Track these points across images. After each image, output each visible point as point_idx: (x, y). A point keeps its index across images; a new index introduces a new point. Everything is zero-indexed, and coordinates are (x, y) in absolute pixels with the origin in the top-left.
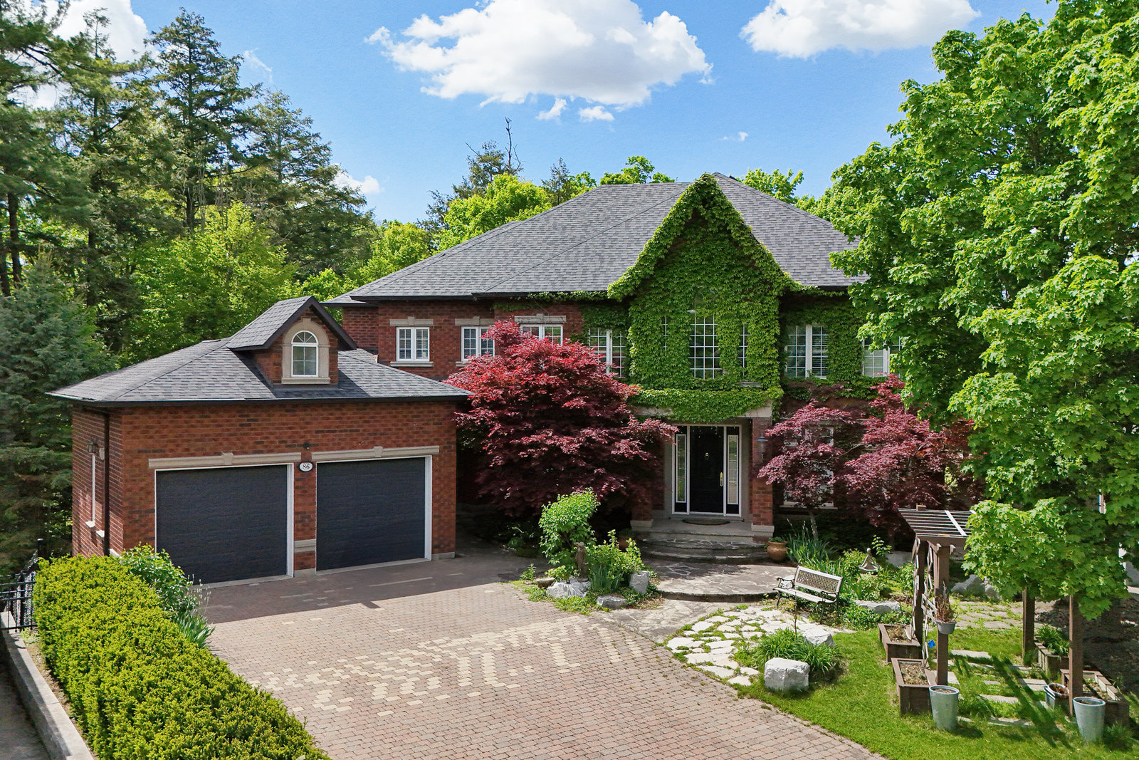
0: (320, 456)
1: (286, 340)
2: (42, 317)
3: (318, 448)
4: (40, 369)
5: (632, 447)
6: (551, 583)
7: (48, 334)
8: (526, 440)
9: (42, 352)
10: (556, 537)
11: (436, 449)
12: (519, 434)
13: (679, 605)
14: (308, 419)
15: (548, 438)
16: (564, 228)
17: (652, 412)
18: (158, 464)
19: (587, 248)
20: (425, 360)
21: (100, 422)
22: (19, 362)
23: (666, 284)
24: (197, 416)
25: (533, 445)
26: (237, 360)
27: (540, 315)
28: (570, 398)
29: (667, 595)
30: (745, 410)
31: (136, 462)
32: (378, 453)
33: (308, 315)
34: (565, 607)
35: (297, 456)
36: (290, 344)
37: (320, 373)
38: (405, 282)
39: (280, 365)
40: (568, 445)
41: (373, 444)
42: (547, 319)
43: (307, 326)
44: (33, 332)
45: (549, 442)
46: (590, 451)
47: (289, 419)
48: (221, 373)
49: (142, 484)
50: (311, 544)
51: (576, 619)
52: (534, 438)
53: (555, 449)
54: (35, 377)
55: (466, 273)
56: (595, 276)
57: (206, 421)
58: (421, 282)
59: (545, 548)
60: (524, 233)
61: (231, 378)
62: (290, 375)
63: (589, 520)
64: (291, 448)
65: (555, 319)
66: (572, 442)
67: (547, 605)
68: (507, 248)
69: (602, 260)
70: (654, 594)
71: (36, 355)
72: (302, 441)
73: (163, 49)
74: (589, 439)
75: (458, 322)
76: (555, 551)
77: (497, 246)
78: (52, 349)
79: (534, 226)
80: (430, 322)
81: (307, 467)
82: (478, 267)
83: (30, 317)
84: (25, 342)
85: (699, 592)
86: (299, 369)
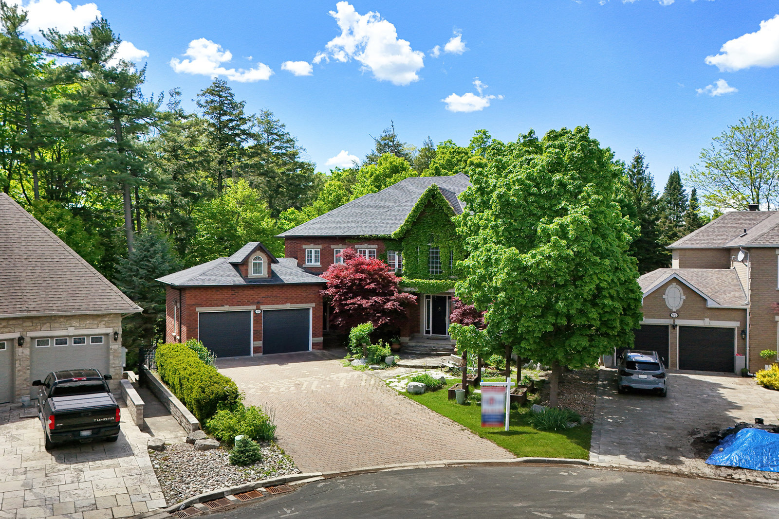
0: (264, 307)
1: (250, 260)
2: (153, 245)
3: (263, 304)
4: (151, 268)
5: (394, 305)
6: (353, 360)
7: (155, 253)
8: (348, 302)
9: (153, 260)
10: (355, 341)
11: (314, 305)
12: (346, 299)
13: (402, 369)
14: (259, 292)
15: (358, 300)
16: (386, 201)
18: (199, 310)
19: (391, 213)
20: (318, 264)
21: (178, 292)
22: (143, 265)
23: (417, 232)
24: (214, 290)
25: (351, 304)
26: (231, 267)
27: (366, 245)
28: (369, 284)
29: (400, 366)
30: (448, 289)
31: (191, 309)
32: (288, 306)
33: (259, 250)
34: (355, 368)
35: (254, 307)
36: (252, 261)
37: (264, 273)
38: (310, 229)
39: (247, 270)
40: (365, 303)
41: (286, 303)
42: (369, 246)
43: (259, 254)
44: (149, 251)
45: (358, 303)
46: (376, 307)
47: (251, 292)
48: (224, 273)
49: (194, 317)
50: (260, 343)
51: (359, 373)
52: (352, 301)
53: (360, 305)
54: (149, 271)
55: (337, 224)
56: (391, 227)
57: (218, 293)
58: (317, 228)
59: (351, 346)
60: (367, 204)
61: (229, 275)
62: (252, 274)
63: (368, 334)
64: (252, 304)
65: (372, 246)
66: (367, 303)
67: (350, 368)
68: (358, 211)
69: (396, 219)
70: (394, 365)
71: (150, 261)
72: (256, 301)
73: (207, 98)
74: (375, 301)
75: (332, 247)
76: (356, 347)
77: (353, 211)
78: (157, 259)
79: (372, 200)
80: (320, 247)
81: (258, 312)
82: (343, 221)
83: (148, 245)
84: (145, 256)
85: (413, 365)
86: (255, 271)
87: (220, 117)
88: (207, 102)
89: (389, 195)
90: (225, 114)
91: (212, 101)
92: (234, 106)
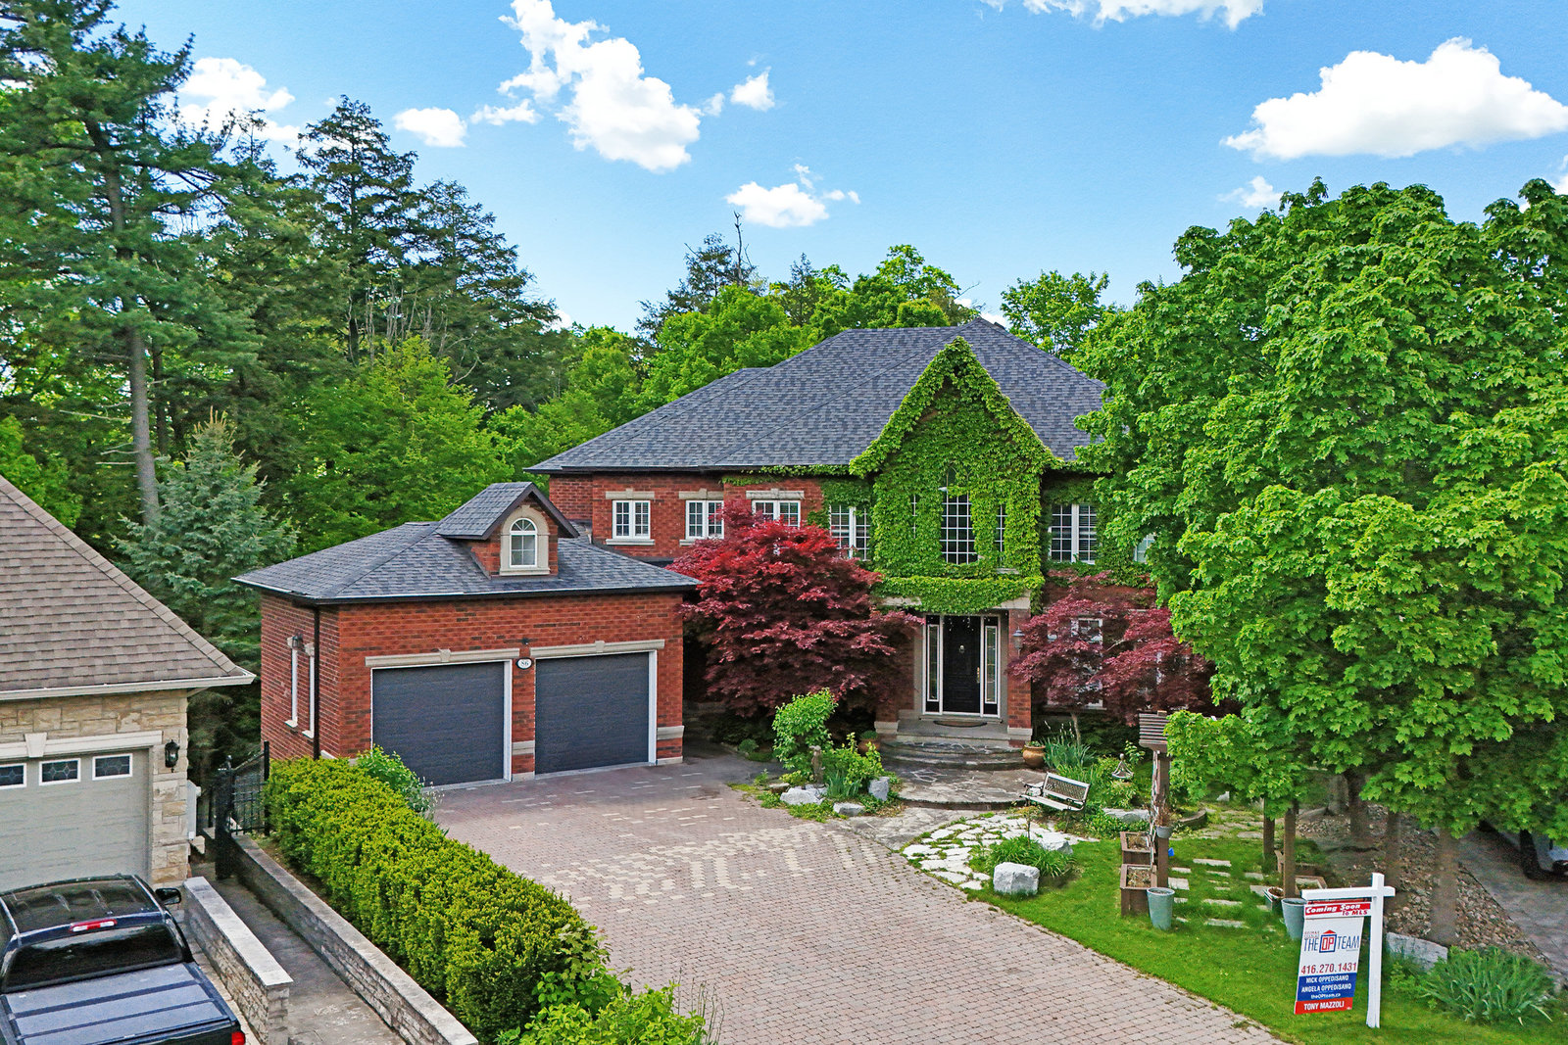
0: (537, 652)
1: (504, 531)
2: (216, 490)
3: (537, 643)
4: (215, 548)
5: (874, 642)
6: (785, 789)
7: (225, 510)
8: (757, 635)
9: (217, 529)
10: (790, 739)
11: (661, 643)
12: (751, 628)
13: (921, 813)
14: (527, 612)
15: (783, 632)
16: (803, 384)
17: (898, 601)
18: (373, 662)
19: (828, 412)
20: (645, 538)
21: (308, 616)
22: (191, 540)
23: (915, 458)
24: (413, 610)
25: (766, 640)
26: (450, 549)
27: (775, 490)
28: (806, 589)
29: (908, 803)
30: (1000, 600)
31: (354, 659)
32: (599, 647)
33: (526, 501)
34: (801, 812)
35: (515, 652)
36: (508, 533)
37: (539, 563)
38: (623, 450)
39: (498, 555)
40: (804, 640)
41: (594, 638)
42: (783, 494)
43: (527, 512)
44: (206, 506)
45: (784, 637)
46: (828, 646)
47: (508, 612)
48: (436, 564)
49: (359, 683)
50: (529, 746)
51: (811, 827)
52: (767, 633)
53: (790, 643)
54: (207, 557)
55: (691, 439)
56: (836, 447)
57: (423, 616)
58: (642, 449)
59: (779, 752)
60: (757, 390)
61: (448, 569)
62: (507, 567)
63: (827, 723)
64: (509, 644)
65: (791, 494)
66: (808, 637)
67: (782, 813)
68: (738, 408)
69: (845, 426)
70: (895, 800)
71: (210, 532)
72: (520, 637)
73: (321, 145)
74: (828, 633)
75: (682, 495)
76: (791, 755)
77: (726, 407)
78: (229, 526)
79: (769, 381)
80: (651, 495)
81: (524, 664)
82: (705, 431)
83: (204, 489)
84: (199, 518)
85: (943, 799)
86: (516, 561)
87: (353, 191)
88: (322, 153)
89: (809, 370)
90: (368, 181)
91: (334, 152)
92: (389, 162)
